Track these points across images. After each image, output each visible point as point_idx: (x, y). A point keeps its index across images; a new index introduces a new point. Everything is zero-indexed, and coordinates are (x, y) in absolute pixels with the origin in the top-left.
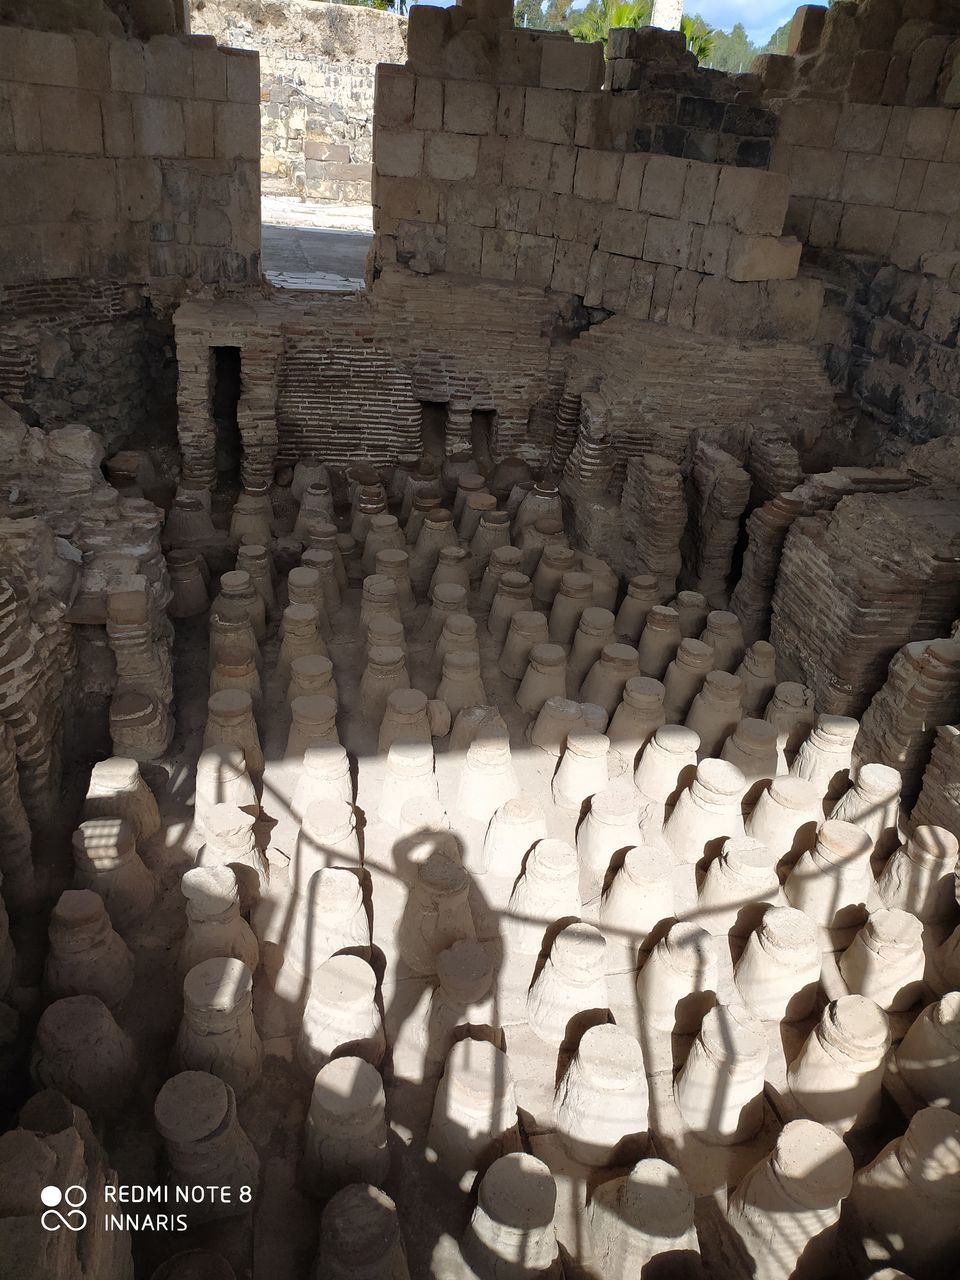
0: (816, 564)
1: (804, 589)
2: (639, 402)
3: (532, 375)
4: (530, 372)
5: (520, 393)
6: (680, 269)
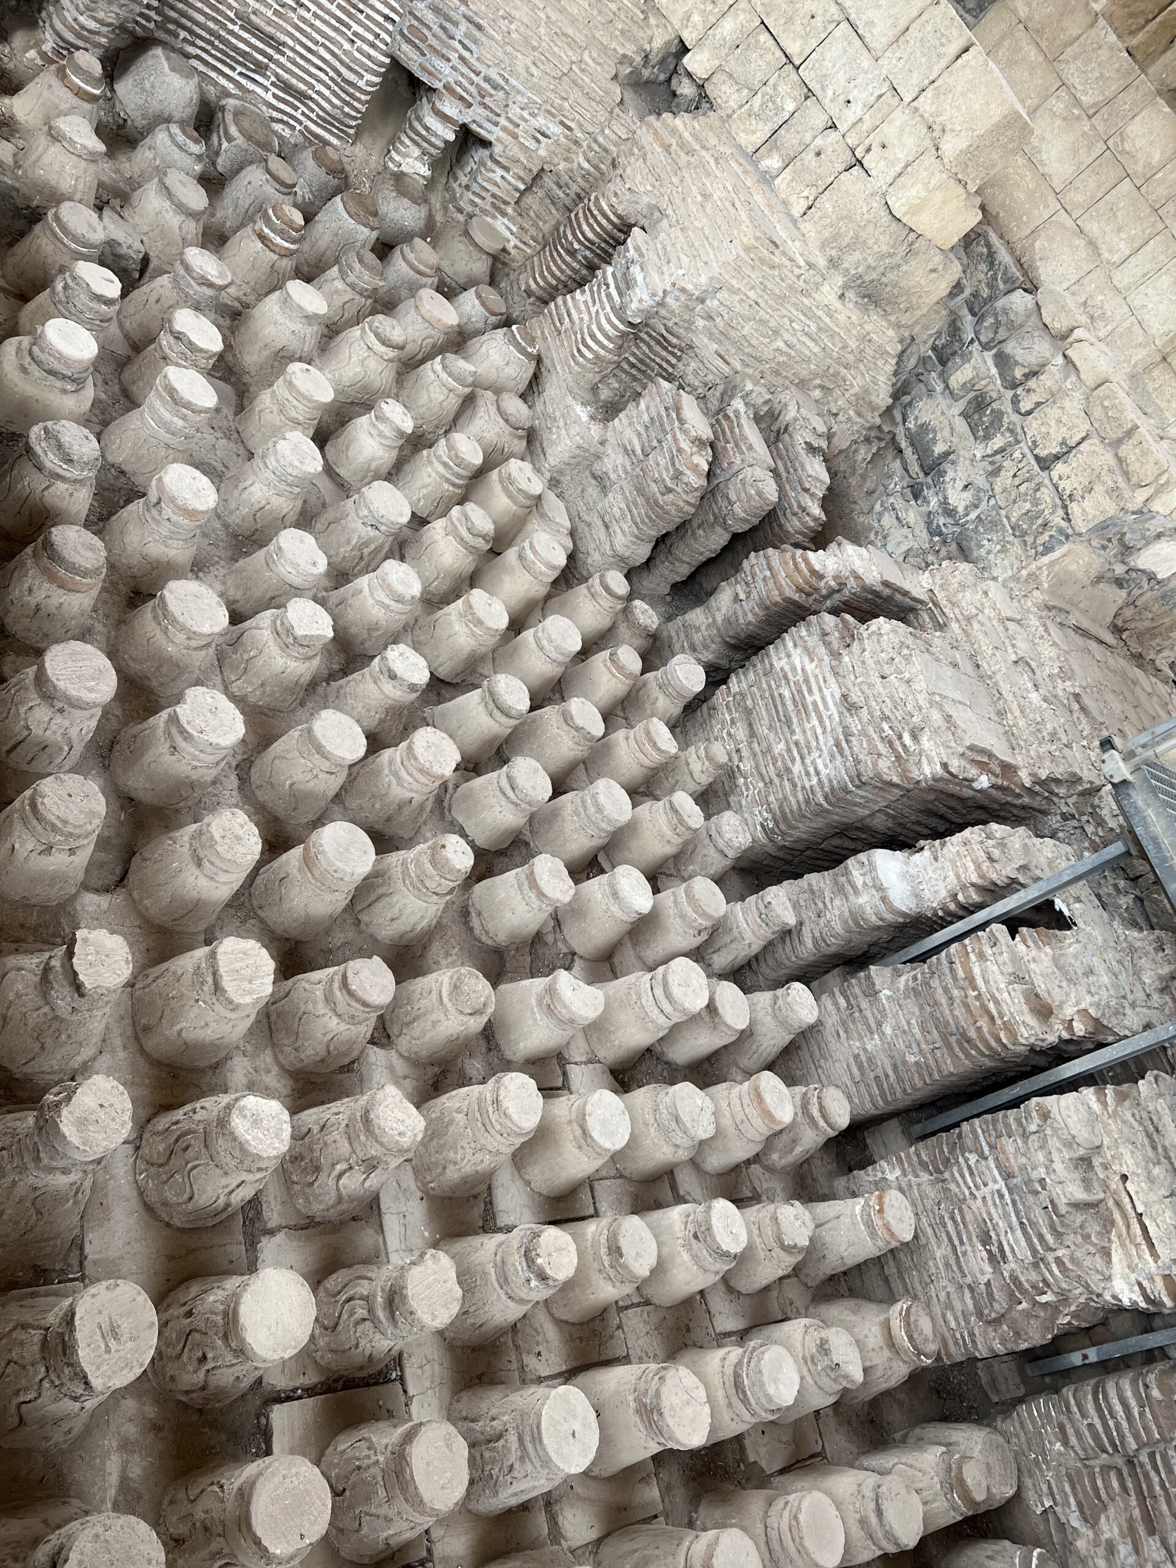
1: (789, 703)
2: (703, 301)
3: (569, 128)
4: (569, 123)
5: (538, 141)
6: (834, 126)
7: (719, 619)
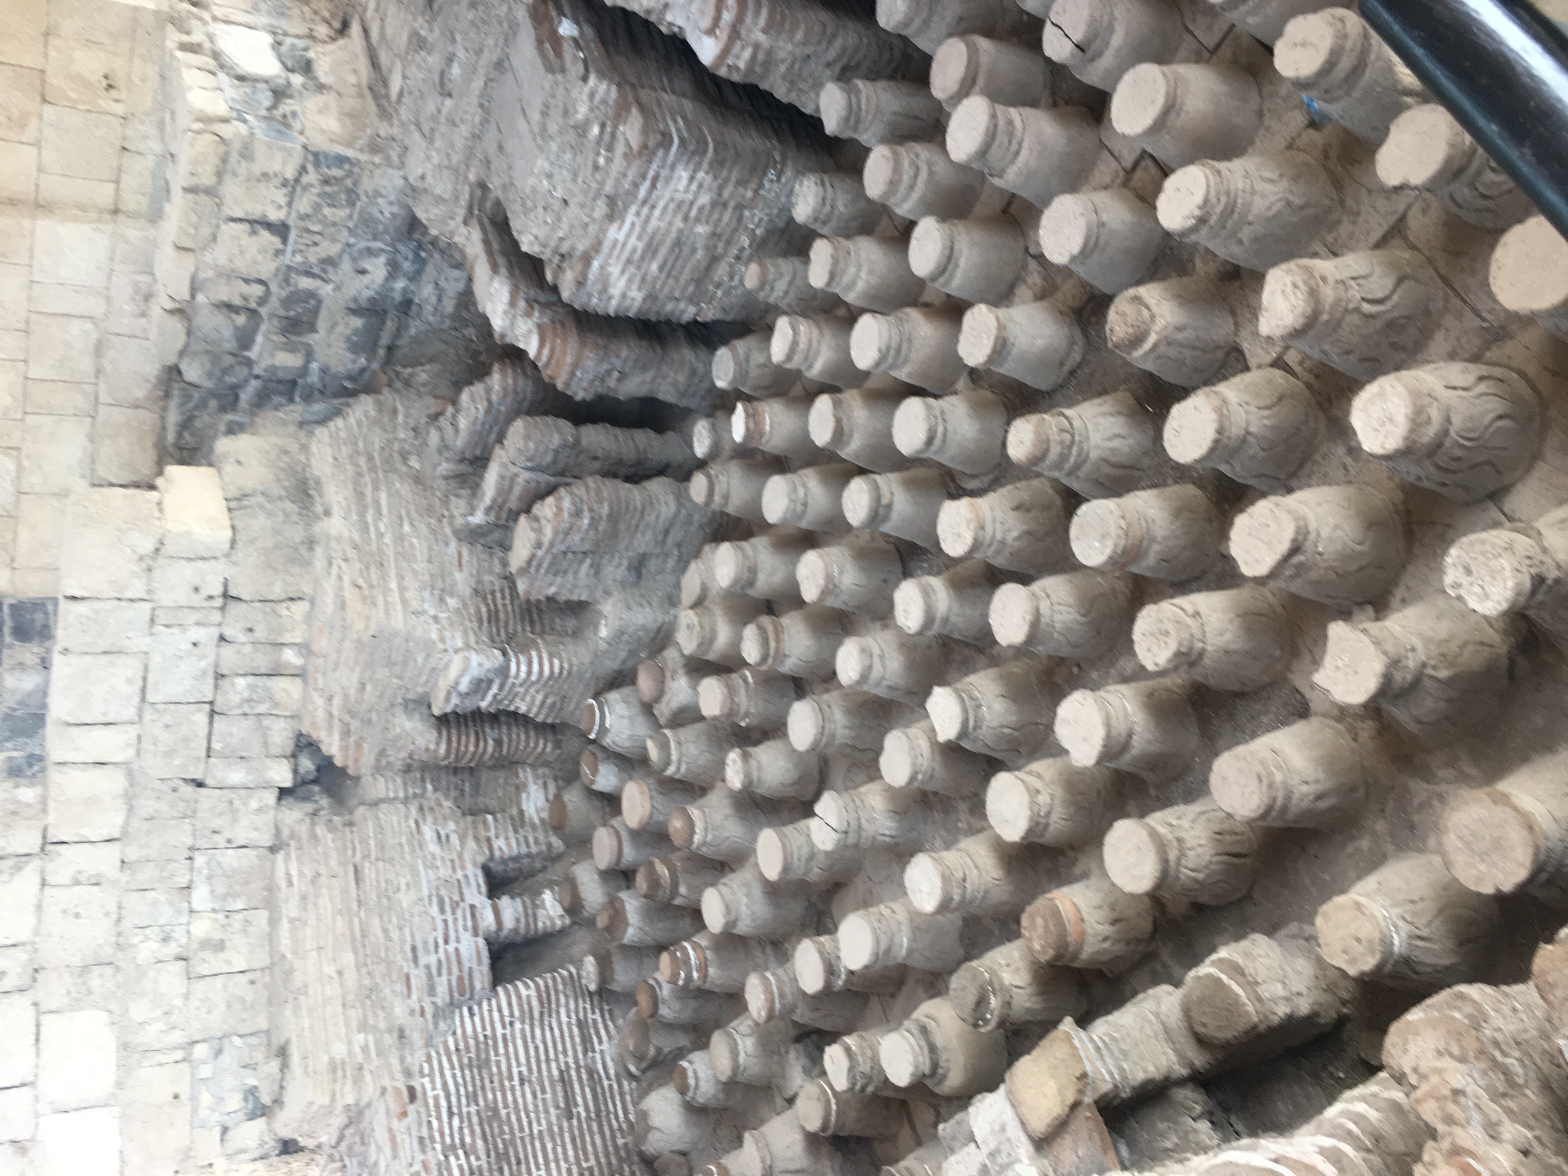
0: (624, 244)
1: (660, 258)
2: (435, 618)
4: (413, 825)
5: (447, 836)
6: (222, 638)
7: (648, 376)
